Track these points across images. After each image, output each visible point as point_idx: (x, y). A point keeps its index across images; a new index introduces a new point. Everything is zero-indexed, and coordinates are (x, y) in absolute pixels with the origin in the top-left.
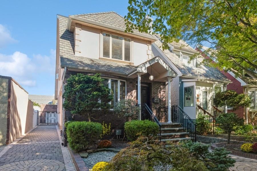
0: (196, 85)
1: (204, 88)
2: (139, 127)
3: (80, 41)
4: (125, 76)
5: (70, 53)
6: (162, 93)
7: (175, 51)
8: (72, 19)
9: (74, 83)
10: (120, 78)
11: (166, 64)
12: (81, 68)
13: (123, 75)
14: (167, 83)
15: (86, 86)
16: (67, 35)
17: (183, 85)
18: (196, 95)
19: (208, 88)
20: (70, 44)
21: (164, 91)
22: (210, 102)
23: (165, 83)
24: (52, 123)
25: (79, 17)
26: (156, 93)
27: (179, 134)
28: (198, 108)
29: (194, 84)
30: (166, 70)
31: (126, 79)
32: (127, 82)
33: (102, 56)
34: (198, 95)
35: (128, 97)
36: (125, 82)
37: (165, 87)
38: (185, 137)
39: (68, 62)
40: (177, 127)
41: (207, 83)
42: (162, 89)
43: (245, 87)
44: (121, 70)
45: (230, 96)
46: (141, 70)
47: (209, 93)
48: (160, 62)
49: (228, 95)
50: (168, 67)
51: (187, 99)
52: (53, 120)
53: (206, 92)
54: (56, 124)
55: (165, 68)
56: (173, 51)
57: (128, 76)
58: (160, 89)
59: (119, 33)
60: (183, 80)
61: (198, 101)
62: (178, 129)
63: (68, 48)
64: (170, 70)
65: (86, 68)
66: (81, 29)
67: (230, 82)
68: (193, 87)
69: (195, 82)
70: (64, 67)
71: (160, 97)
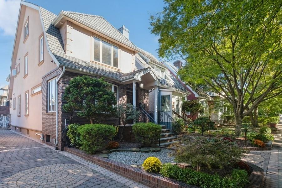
0: (172, 95)
1: (177, 97)
2: (149, 129)
3: (72, 40)
4: (118, 82)
5: (61, 51)
6: (146, 99)
7: (151, 63)
8: (64, 15)
9: (83, 85)
10: (114, 83)
11: (155, 75)
12: (81, 70)
13: (118, 81)
14: (150, 91)
15: (97, 89)
16: (53, 30)
17: (160, 93)
18: (172, 103)
19: (179, 97)
20: (58, 41)
21: (147, 98)
22: (181, 108)
23: (148, 91)
24: (4, 127)
25: (72, 15)
26: (142, 99)
27: (167, 134)
28: (173, 113)
29: (170, 93)
30: (155, 80)
31: (119, 85)
32: (119, 87)
33: (93, 60)
34: (173, 103)
35: (120, 102)
36: (117, 87)
37: (148, 94)
38: (171, 136)
39: (65, 62)
40: (164, 129)
41: (179, 93)
42: (146, 96)
43: (197, 98)
44: (115, 75)
45: (195, 105)
46: (137, 78)
47: (180, 101)
48: (150, 73)
49: (193, 104)
50: (156, 78)
51: (162, 105)
52: (6, 123)
53: (178, 101)
54: (10, 129)
55: (154, 78)
56: (149, 63)
57: (122, 82)
58: (145, 95)
59: (109, 39)
60: (160, 90)
61: (173, 107)
62: (165, 130)
63: (57, 45)
64: (158, 81)
65: (85, 71)
66: (72, 28)
67: (190, 94)
68: (169, 96)
69: (171, 92)
70: (62, 66)
71: (144, 103)
